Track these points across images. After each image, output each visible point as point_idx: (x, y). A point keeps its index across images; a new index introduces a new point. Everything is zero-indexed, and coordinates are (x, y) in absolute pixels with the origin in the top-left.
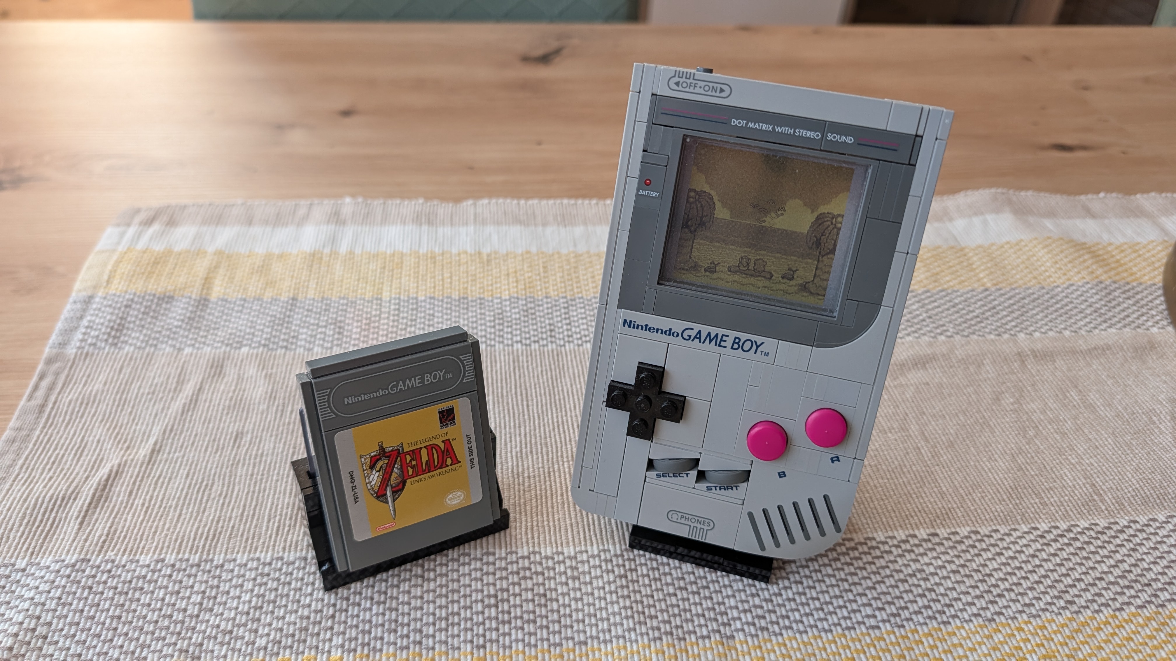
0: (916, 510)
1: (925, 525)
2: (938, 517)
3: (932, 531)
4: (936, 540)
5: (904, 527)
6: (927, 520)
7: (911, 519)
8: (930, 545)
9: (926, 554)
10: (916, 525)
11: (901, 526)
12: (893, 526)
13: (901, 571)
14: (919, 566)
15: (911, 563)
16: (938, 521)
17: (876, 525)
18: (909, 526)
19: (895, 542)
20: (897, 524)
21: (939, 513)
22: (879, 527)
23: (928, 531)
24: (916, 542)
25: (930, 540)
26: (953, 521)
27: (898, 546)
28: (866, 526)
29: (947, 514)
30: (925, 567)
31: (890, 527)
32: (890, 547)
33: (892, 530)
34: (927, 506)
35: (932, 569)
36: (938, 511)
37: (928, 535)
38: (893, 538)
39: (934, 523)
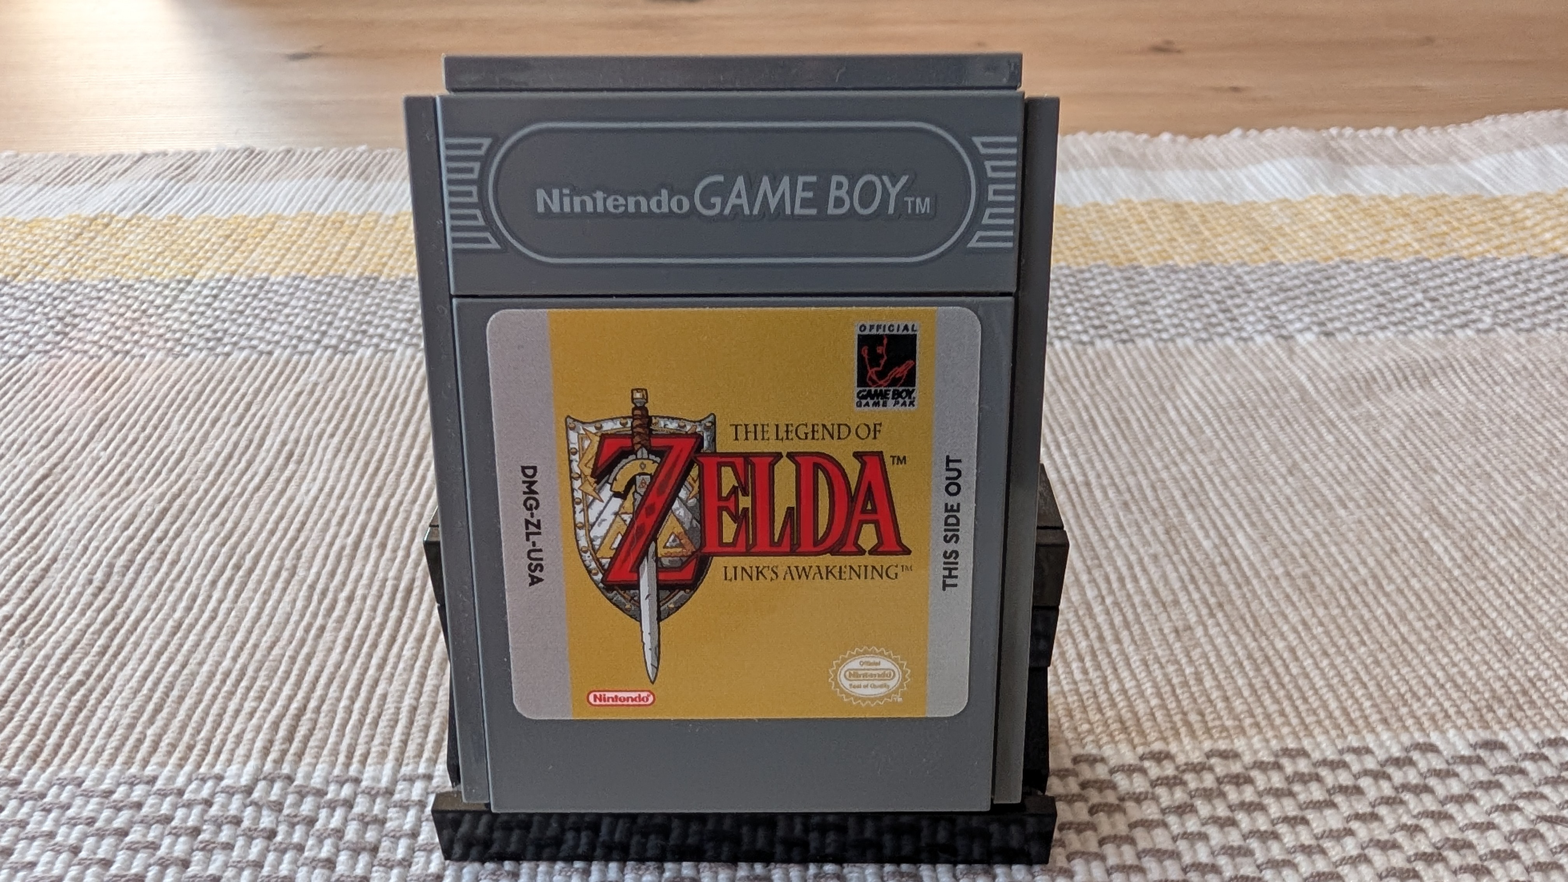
0: (1430, 682)
1: (1460, 722)
2: (1501, 702)
3: (1485, 735)
4: (1501, 759)
5: (1396, 725)
6: (1466, 707)
7: (1416, 705)
8: (1481, 774)
9: (1471, 798)
10: (1433, 718)
11: (1385, 721)
12: (1360, 723)
13: (1395, 846)
14: (1449, 831)
15: (1426, 823)
16: (1501, 712)
17: (1309, 720)
18: (1410, 722)
19: (1370, 763)
20: (1374, 718)
21: (1501, 691)
22: (1319, 722)
23: (1470, 736)
24: (1438, 764)
25: (1480, 761)
26: (1548, 713)
27: (1378, 775)
28: (1278, 721)
29: (1525, 693)
30: (1472, 836)
31: (1351, 722)
32: (1356, 777)
33: (1357, 732)
34: (1463, 674)
35: (1495, 841)
36: (1497, 685)
37: (1474, 746)
38: (1362, 751)
39: (1489, 716)
